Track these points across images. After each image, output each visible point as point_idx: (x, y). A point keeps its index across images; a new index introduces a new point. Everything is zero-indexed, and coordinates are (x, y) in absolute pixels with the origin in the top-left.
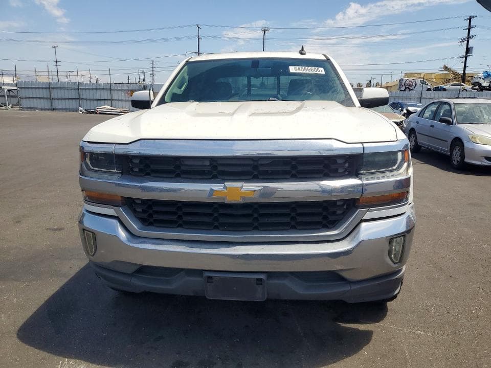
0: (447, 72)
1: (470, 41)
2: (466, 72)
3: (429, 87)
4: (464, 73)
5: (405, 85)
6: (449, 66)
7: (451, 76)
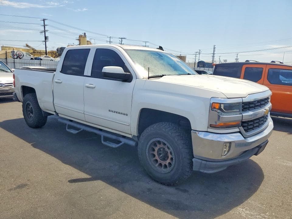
0: (28, 48)
1: (46, 33)
2: (47, 50)
3: (32, 57)
4: (46, 51)
5: (16, 55)
6: (29, 45)
7: (32, 51)
